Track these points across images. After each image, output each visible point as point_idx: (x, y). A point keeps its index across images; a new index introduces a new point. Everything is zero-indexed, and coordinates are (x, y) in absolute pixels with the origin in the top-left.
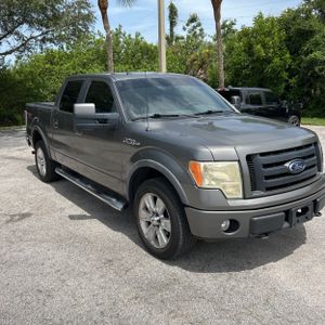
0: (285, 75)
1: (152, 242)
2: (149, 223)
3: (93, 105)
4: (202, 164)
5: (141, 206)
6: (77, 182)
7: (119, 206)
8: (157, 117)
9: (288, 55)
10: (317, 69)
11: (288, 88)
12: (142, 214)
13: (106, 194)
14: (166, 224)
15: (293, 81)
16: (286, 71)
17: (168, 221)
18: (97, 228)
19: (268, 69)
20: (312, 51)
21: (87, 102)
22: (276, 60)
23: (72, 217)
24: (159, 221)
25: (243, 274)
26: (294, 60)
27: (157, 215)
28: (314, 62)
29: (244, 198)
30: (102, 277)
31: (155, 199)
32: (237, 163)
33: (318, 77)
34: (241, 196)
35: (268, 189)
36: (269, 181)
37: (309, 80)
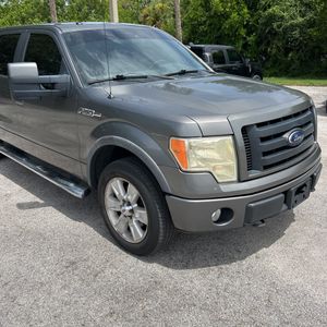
0: (243, 32)
1: (124, 236)
2: (119, 213)
3: (34, 65)
4: (186, 141)
5: (108, 193)
6: (23, 163)
7: (79, 193)
8: (120, 79)
9: (246, 10)
10: (275, 25)
11: (245, 46)
12: (109, 202)
13: (62, 177)
14: (142, 215)
15: (251, 39)
16: (245, 27)
17: (144, 212)
18: (53, 219)
19: (226, 25)
20: (270, 6)
21: (26, 60)
22: (234, 15)
23: (21, 206)
24: (132, 211)
25: (234, 266)
26: (252, 16)
27: (129, 204)
28: (272, 18)
29: (239, 181)
30: (64, 287)
31: (125, 186)
32: (230, 138)
33: (276, 34)
34: (235, 179)
35: (266, 168)
36: (267, 158)
37: (266, 38)
